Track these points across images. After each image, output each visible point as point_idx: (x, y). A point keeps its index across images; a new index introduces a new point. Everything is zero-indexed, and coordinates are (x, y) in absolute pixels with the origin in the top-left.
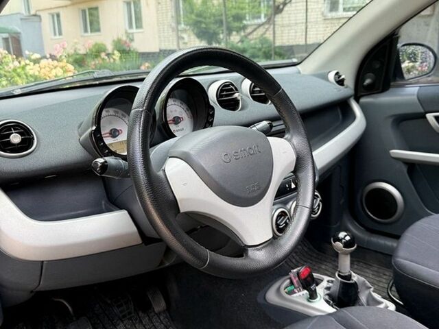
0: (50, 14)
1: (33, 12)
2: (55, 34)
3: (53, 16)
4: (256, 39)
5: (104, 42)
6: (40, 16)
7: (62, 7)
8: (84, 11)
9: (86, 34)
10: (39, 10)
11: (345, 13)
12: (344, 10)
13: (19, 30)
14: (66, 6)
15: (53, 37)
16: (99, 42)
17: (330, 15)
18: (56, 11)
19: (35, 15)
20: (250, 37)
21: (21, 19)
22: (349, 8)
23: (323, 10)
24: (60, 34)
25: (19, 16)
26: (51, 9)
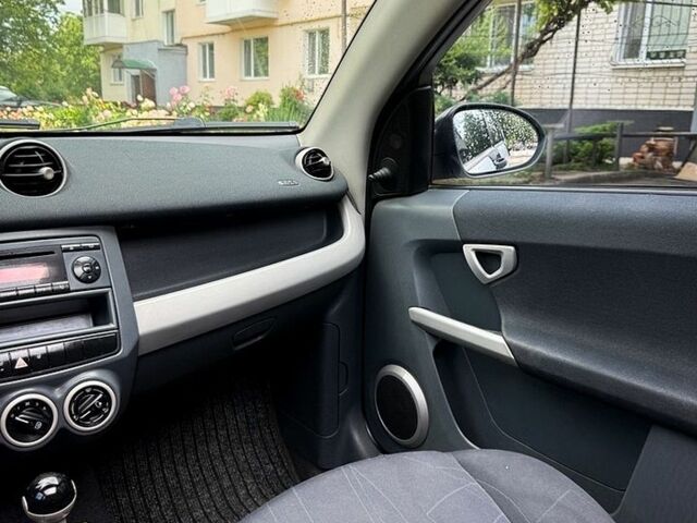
0: (200, 43)
1: (177, 41)
2: (205, 76)
3: (204, 47)
4: (490, 95)
5: (269, 92)
6: (186, 47)
7: (218, 34)
8: (247, 43)
9: (249, 78)
10: (186, 38)
11: (649, 61)
12: (649, 55)
13: (155, 66)
14: (223, 34)
15: (202, 79)
16: (262, 90)
17: (623, 63)
18: (209, 40)
19: (179, 45)
20: (483, 92)
21: (159, 50)
22: (658, 53)
23: (612, 54)
24: (212, 75)
25: (156, 46)
26: (202, 36)
